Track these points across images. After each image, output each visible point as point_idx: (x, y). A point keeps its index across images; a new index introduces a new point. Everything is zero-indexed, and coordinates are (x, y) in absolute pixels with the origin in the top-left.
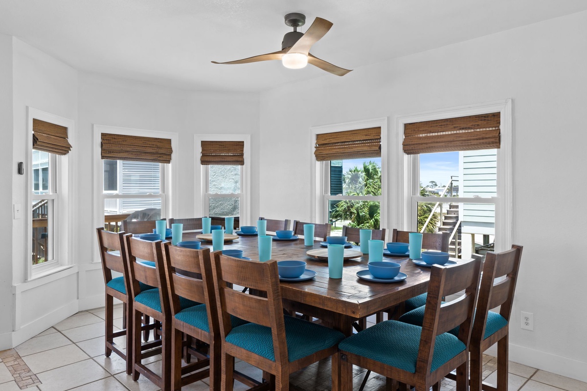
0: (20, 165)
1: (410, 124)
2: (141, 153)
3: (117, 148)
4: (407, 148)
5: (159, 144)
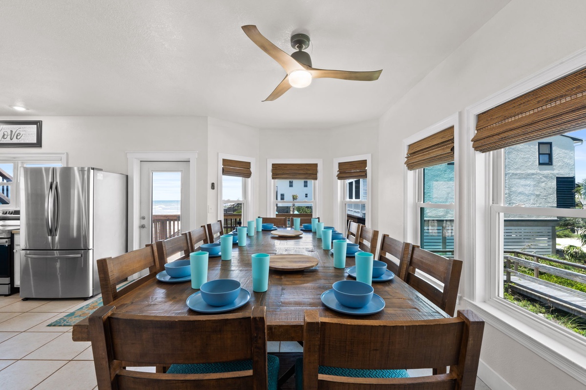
0: (213, 185)
1: (483, 113)
2: (296, 174)
3: (280, 172)
4: (478, 144)
5: (308, 168)
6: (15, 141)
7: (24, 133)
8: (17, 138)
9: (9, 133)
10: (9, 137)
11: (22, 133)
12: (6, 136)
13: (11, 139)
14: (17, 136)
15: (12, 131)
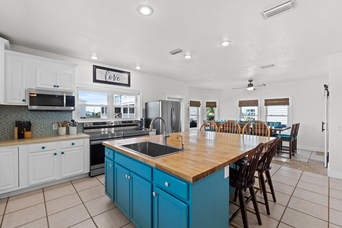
1: (267, 99)
6: (116, 81)
7: (121, 77)
8: (117, 80)
9: (113, 76)
10: (113, 78)
11: (120, 77)
12: (111, 78)
13: (114, 80)
14: (117, 79)
15: (114, 75)
